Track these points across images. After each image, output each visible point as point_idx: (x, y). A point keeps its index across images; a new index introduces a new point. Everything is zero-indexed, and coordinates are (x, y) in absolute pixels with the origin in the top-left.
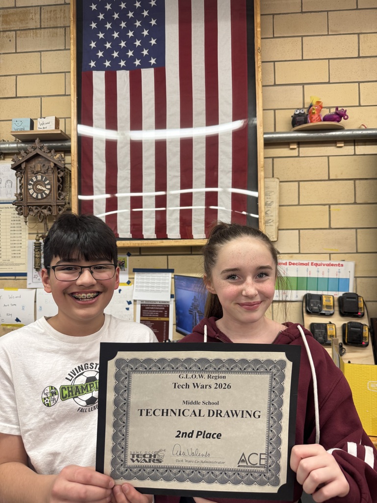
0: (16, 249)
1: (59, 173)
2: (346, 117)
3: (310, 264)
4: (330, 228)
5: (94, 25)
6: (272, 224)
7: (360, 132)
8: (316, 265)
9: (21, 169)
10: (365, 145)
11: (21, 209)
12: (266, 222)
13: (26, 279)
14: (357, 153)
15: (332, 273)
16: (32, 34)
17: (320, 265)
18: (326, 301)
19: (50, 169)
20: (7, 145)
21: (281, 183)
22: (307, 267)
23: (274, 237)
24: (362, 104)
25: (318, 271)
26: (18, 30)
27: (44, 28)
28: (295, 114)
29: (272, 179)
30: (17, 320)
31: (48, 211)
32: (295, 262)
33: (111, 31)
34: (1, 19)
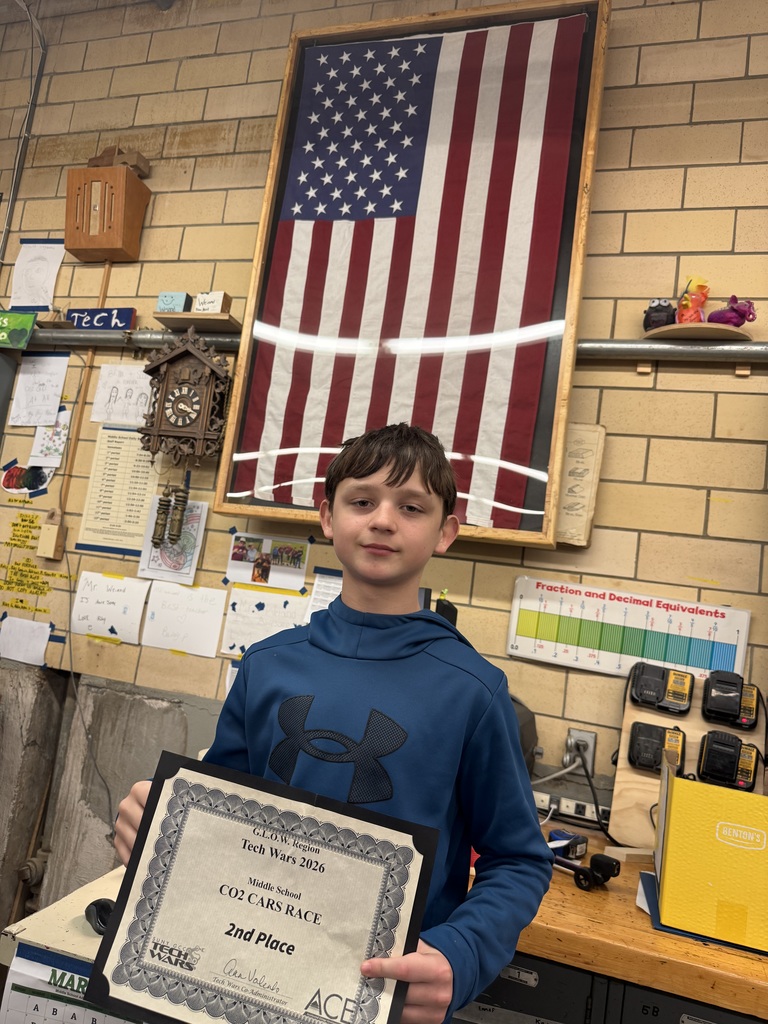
0: (134, 508)
1: (217, 387)
2: (752, 317)
3: (654, 604)
4: (705, 536)
8: (668, 607)
9: (159, 375)
12: (570, 507)
15: (699, 628)
17: (676, 608)
18: (675, 682)
19: (204, 379)
21: (610, 438)
22: (648, 608)
23: (582, 537)
25: (670, 622)
26: (199, 156)
27: (240, 153)
28: (650, 308)
30: (112, 630)
31: (189, 447)
32: (623, 595)
33: (336, 156)
34: (178, 139)
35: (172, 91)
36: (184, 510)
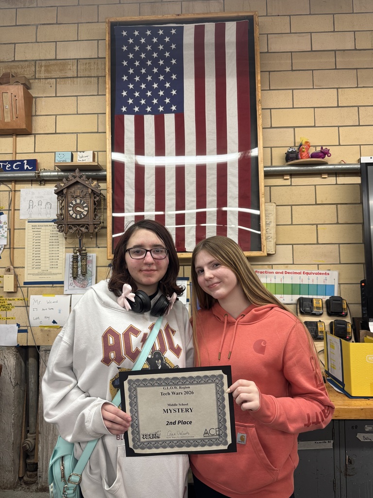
0: (54, 261)
1: (95, 198)
2: (329, 155)
3: (302, 273)
4: (318, 243)
5: (125, 78)
6: (270, 240)
7: (340, 167)
8: (307, 274)
9: (63, 194)
10: (345, 176)
11: (61, 227)
12: (267, 238)
13: (63, 287)
14: (338, 183)
15: (320, 280)
16: (69, 82)
17: (310, 274)
18: (316, 303)
20: (48, 174)
21: (277, 207)
22: (300, 275)
23: (273, 250)
24: (341, 144)
25: (309, 279)
26: (58, 78)
27: (81, 77)
28: (288, 152)
29: (270, 204)
30: (54, 322)
31: (85, 229)
32: (290, 271)
33: (140, 83)
34: (43, 68)
35: (35, 42)
36: (87, 259)
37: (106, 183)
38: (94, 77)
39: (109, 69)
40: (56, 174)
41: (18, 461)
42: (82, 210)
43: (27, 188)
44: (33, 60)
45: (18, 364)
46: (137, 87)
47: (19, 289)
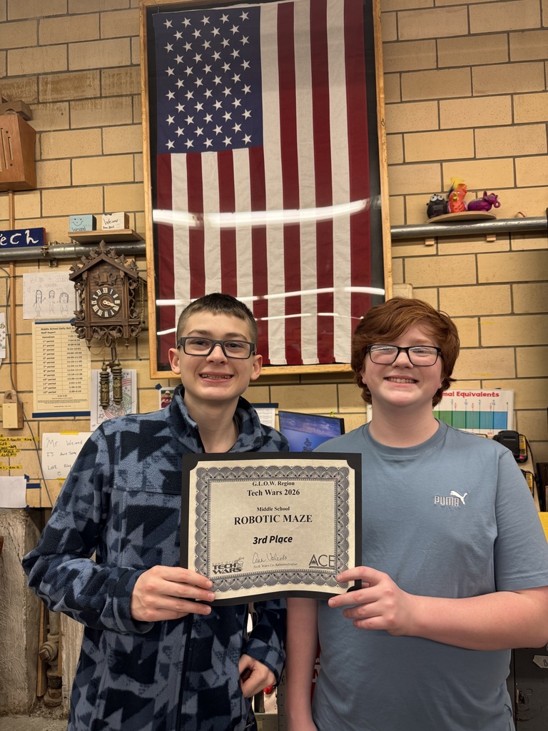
0: (75, 381)
1: (130, 285)
2: (497, 204)
3: (455, 394)
4: (481, 347)
5: (171, 95)
7: (516, 223)
8: (464, 395)
9: (82, 280)
10: (524, 238)
13: (89, 420)
14: (513, 249)
15: (484, 405)
16: (90, 105)
17: (469, 395)
19: (118, 280)
20: (62, 249)
21: (415, 290)
22: (452, 397)
24: (518, 186)
25: (466, 403)
26: (72, 100)
28: (431, 201)
29: (403, 286)
31: (117, 333)
34: (49, 86)
35: (36, 46)
36: (121, 378)
37: (146, 260)
38: (126, 95)
39: (145, 83)
40: (72, 249)
41: (35, 673)
42: (112, 304)
43: (32, 272)
44: (34, 75)
45: (29, 534)
46: (190, 110)
47: (25, 423)
